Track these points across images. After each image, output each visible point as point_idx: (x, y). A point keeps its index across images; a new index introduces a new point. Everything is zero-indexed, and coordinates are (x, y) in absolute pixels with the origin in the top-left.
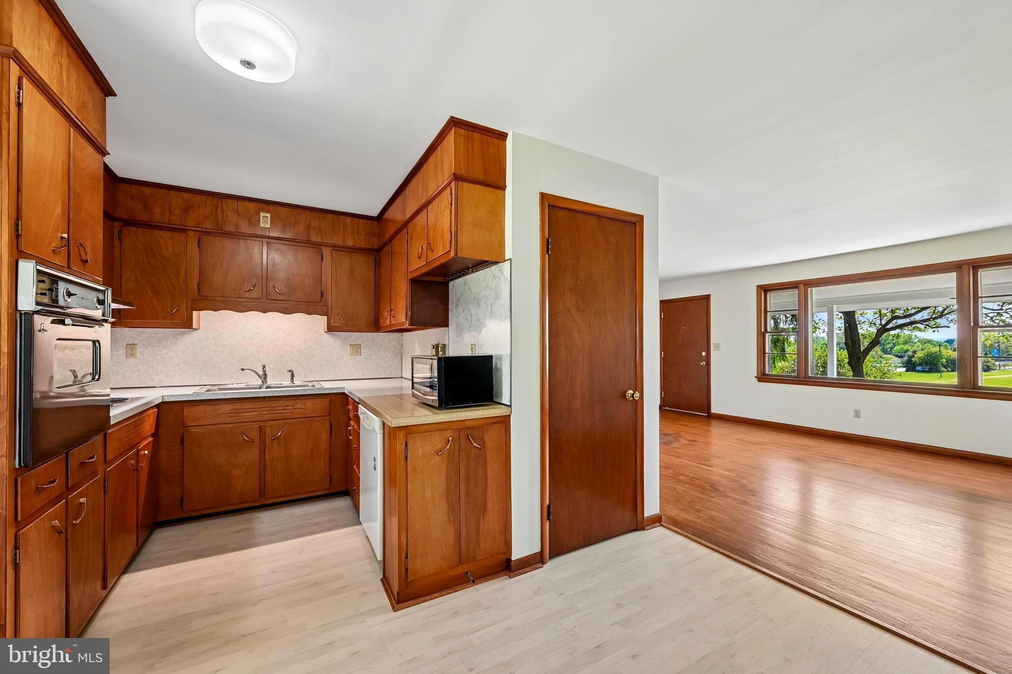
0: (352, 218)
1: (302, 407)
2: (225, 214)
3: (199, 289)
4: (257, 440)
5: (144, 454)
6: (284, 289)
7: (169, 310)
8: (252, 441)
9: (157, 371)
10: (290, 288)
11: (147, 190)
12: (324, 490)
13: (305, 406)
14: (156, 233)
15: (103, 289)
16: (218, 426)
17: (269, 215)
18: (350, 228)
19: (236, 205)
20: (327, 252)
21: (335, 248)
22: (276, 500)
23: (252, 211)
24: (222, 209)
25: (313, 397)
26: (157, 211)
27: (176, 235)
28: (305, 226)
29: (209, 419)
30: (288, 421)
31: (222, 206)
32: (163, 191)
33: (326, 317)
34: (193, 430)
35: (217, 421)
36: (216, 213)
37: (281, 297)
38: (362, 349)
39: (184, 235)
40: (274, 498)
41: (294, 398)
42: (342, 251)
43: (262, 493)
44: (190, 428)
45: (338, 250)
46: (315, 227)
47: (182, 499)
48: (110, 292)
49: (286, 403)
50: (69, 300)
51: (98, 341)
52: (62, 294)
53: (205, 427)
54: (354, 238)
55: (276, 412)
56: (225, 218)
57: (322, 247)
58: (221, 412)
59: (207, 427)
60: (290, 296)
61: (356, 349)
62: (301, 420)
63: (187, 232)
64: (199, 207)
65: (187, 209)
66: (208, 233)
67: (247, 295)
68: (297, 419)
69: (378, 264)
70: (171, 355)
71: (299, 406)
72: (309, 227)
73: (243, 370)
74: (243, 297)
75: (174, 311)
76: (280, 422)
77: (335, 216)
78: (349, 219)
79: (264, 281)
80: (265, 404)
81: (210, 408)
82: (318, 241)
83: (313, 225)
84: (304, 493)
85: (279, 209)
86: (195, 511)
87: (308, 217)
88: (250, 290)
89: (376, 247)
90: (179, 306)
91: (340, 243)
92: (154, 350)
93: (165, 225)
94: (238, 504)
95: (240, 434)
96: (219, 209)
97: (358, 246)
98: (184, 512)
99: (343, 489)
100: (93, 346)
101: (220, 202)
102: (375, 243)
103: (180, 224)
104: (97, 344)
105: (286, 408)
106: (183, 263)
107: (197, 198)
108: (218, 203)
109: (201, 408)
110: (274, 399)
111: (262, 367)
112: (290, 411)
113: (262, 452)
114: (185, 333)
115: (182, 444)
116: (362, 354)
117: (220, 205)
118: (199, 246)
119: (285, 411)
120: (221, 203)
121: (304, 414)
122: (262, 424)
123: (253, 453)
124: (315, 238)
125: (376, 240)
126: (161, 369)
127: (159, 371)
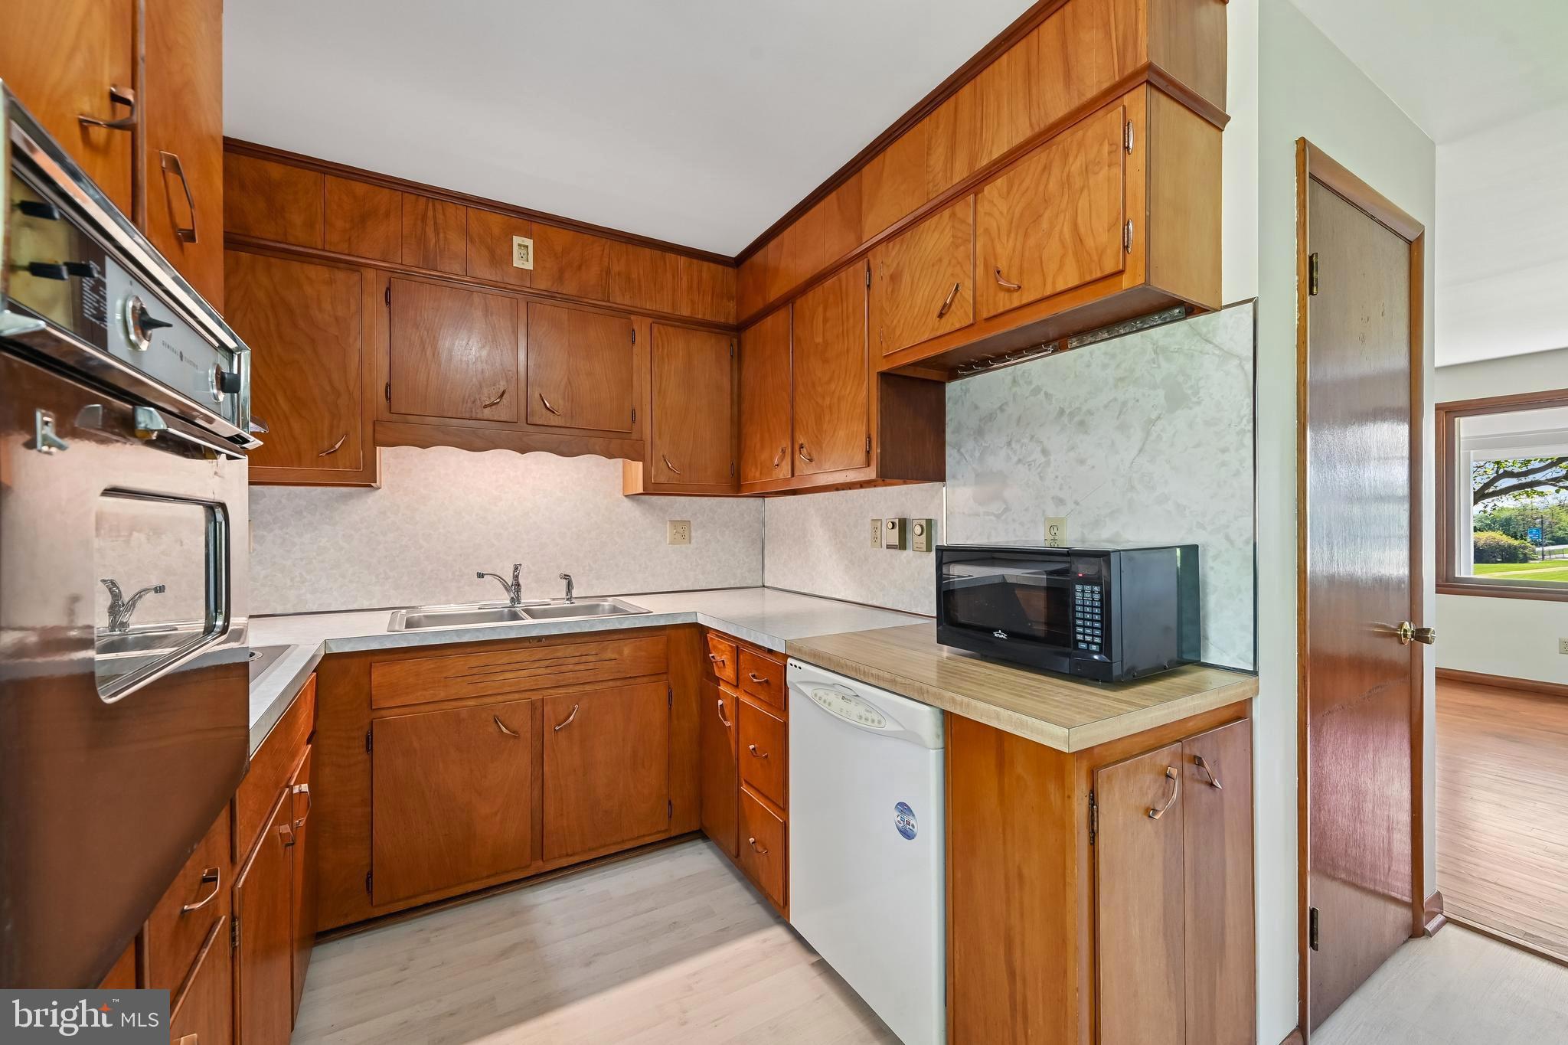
0: (689, 259)
1: (613, 656)
2: (441, 235)
3: (388, 398)
4: (526, 731)
5: (301, 792)
6: (561, 402)
7: (326, 444)
8: (516, 736)
9: (292, 580)
10: (572, 401)
11: (276, 171)
12: (659, 832)
13: (620, 653)
14: (296, 267)
15: (232, 345)
16: (445, 706)
17: (529, 242)
18: (685, 278)
19: (464, 217)
20: (642, 327)
21: (660, 319)
22: (564, 862)
23: (496, 231)
24: (435, 223)
25: (635, 635)
26: (297, 219)
27: (340, 275)
28: (601, 271)
29: (425, 690)
30: (587, 688)
31: (435, 217)
32: (311, 175)
33: (641, 463)
34: (392, 716)
35: (442, 695)
36: (424, 231)
37: (554, 420)
38: (692, 529)
39: (356, 277)
40: (560, 857)
41: (598, 638)
42: (672, 326)
43: (539, 848)
44: (384, 713)
45: (663, 324)
46: (619, 274)
47: (370, 875)
48: (246, 355)
49: (583, 649)
50: (144, 346)
51: (223, 506)
52: (118, 317)
53: (417, 709)
54: (693, 302)
55: (564, 668)
56: (442, 243)
57: (633, 317)
58: (449, 674)
59: (422, 708)
60: (572, 417)
61: (682, 529)
62: (611, 684)
63: (362, 269)
64: (387, 215)
65: (362, 219)
66: (406, 275)
67: (487, 413)
68: (604, 683)
69: (738, 357)
70: (321, 544)
71: (609, 655)
72: (608, 272)
73: (481, 575)
74: (479, 416)
75: (337, 446)
76: (571, 690)
77: (657, 253)
78: (683, 261)
79: (522, 385)
80: (540, 653)
81: (427, 664)
82: (626, 303)
83: (615, 269)
84: (619, 843)
85: (552, 232)
86: (399, 900)
87: (606, 251)
88: (493, 404)
89: (732, 321)
90: (347, 434)
91: (667, 309)
92: (287, 533)
93: (315, 252)
94: (488, 877)
95: (492, 720)
96: (430, 222)
97: (700, 317)
98: (376, 906)
99: (695, 827)
100: (208, 521)
101: (430, 205)
102: (728, 313)
103: (346, 252)
104: (220, 516)
105: (584, 659)
106: (356, 339)
107: (384, 195)
108: (426, 210)
109: (409, 665)
110: (559, 642)
111: (512, 569)
112: (591, 666)
113: (539, 759)
114: (351, 496)
115: (368, 751)
116: (693, 541)
117: (430, 213)
118: (388, 302)
119: (582, 667)
120: (434, 210)
121: (619, 672)
122: (536, 696)
123: (521, 762)
124: (621, 299)
125: (732, 306)
126: (301, 575)
127: (298, 579)
